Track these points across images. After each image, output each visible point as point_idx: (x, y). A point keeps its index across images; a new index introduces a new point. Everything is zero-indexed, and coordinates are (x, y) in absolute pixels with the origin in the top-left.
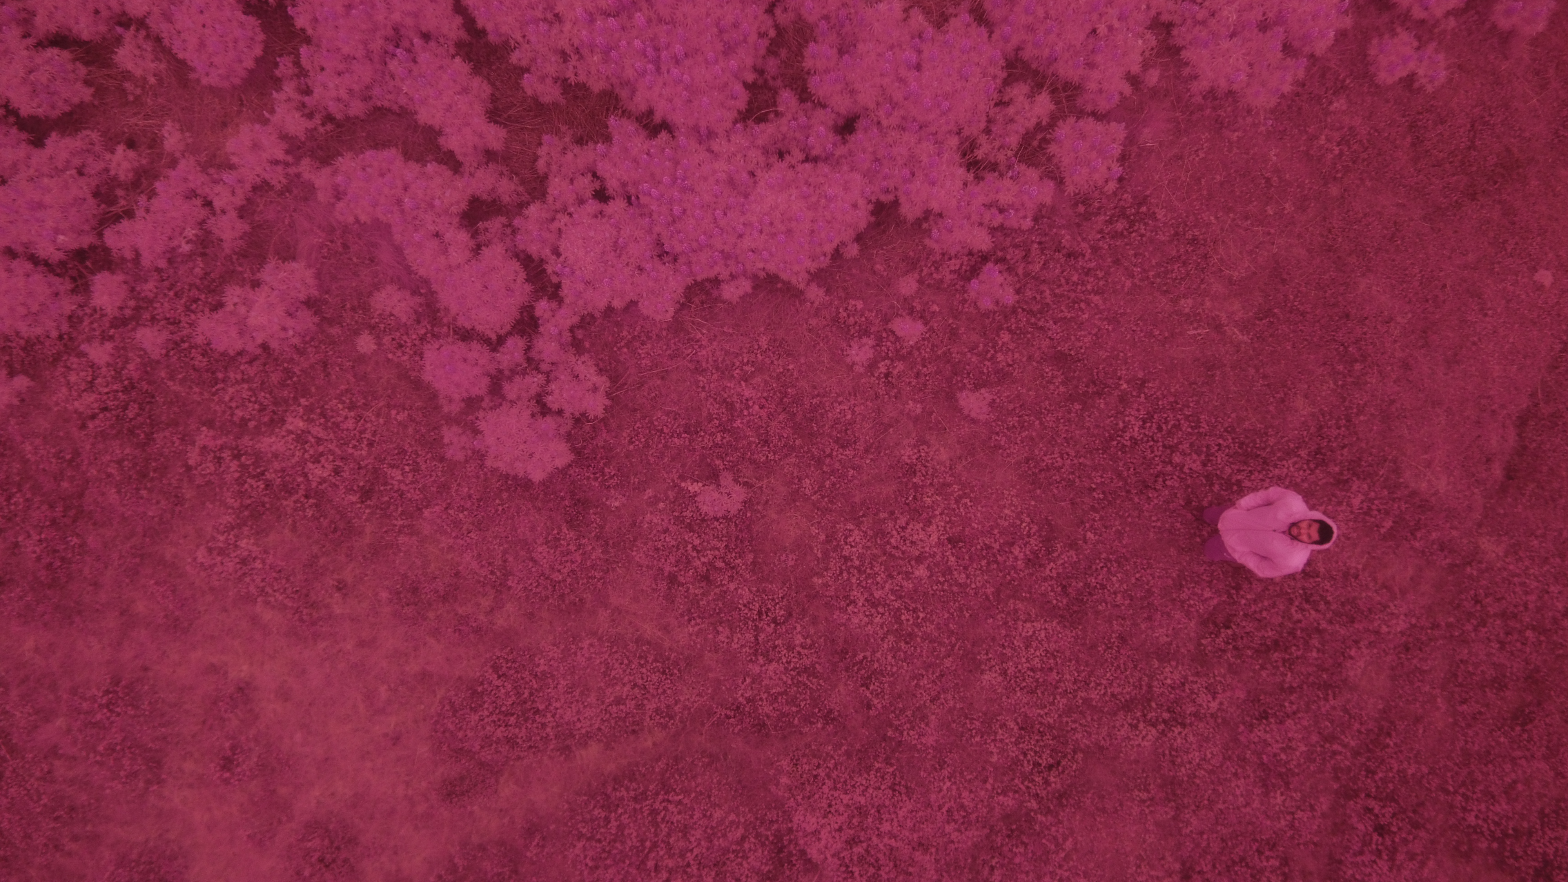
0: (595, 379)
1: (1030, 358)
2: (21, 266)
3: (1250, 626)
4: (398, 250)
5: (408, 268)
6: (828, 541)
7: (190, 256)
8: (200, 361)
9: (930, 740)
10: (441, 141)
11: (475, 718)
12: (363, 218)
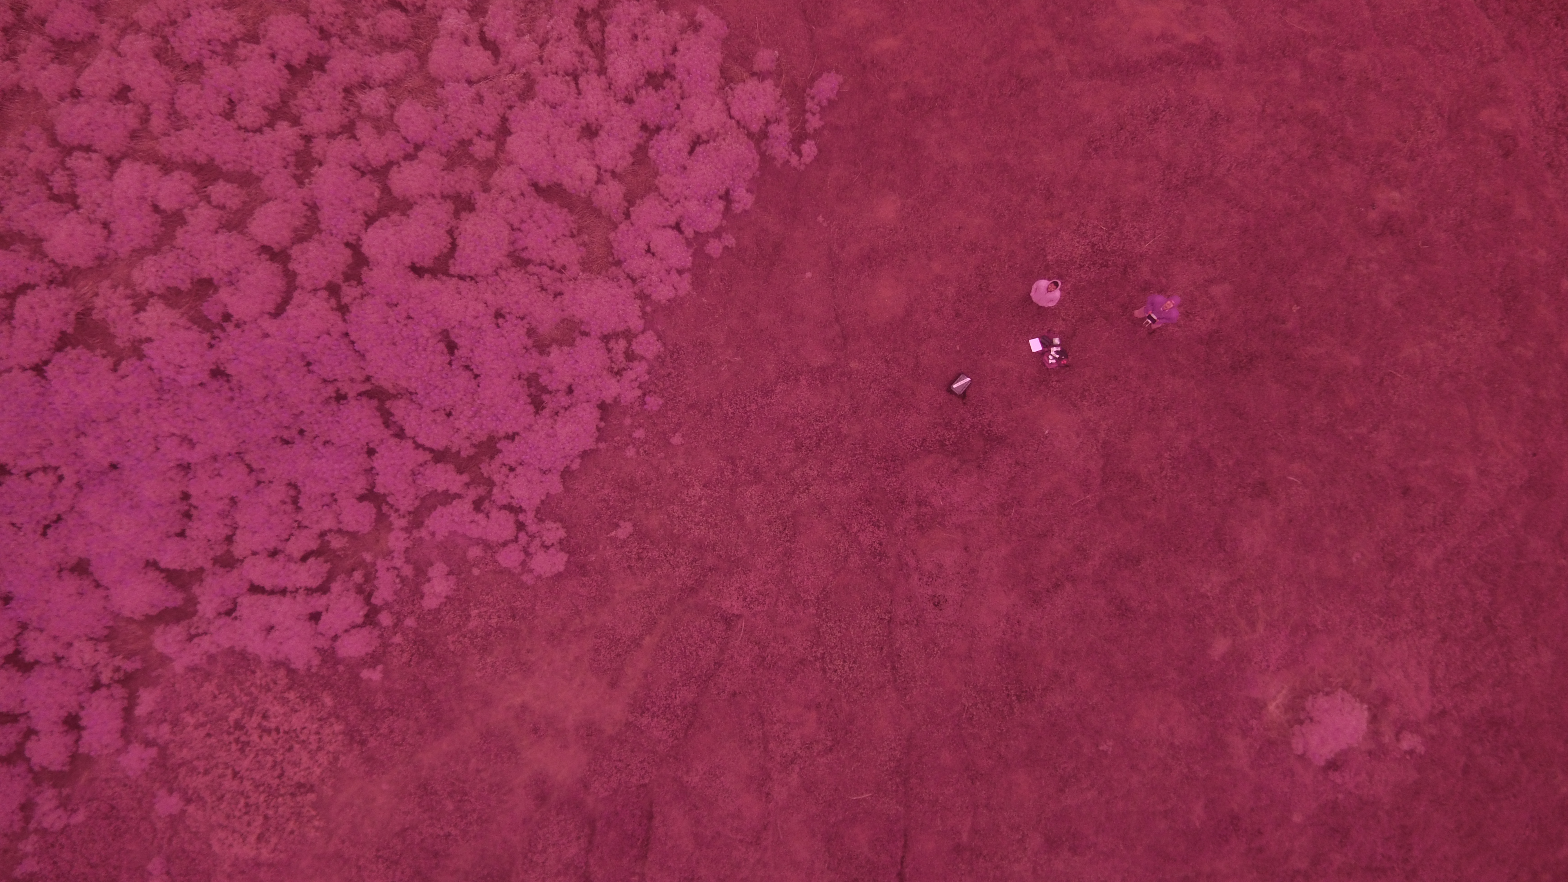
0: (555, 525)
1: (683, 413)
2: (353, 631)
3: (808, 441)
4: (464, 536)
5: (470, 539)
6: (669, 516)
7: (401, 589)
8: (430, 617)
9: (746, 551)
10: (450, 492)
11: (601, 657)
12: (446, 534)
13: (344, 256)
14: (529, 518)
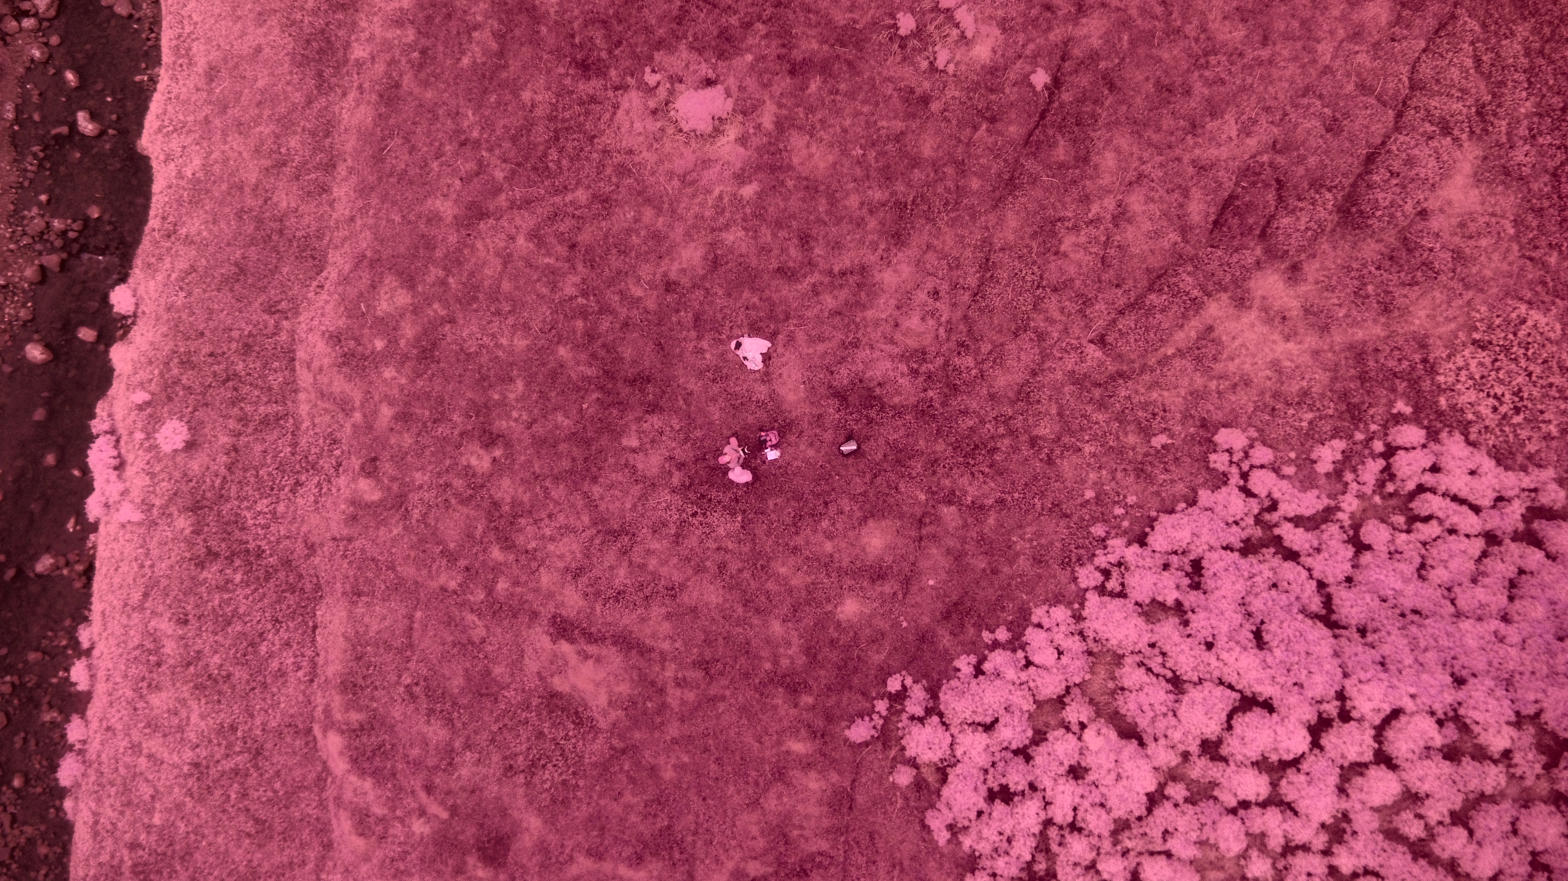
13: (1329, 739)
14: (1235, 479)
